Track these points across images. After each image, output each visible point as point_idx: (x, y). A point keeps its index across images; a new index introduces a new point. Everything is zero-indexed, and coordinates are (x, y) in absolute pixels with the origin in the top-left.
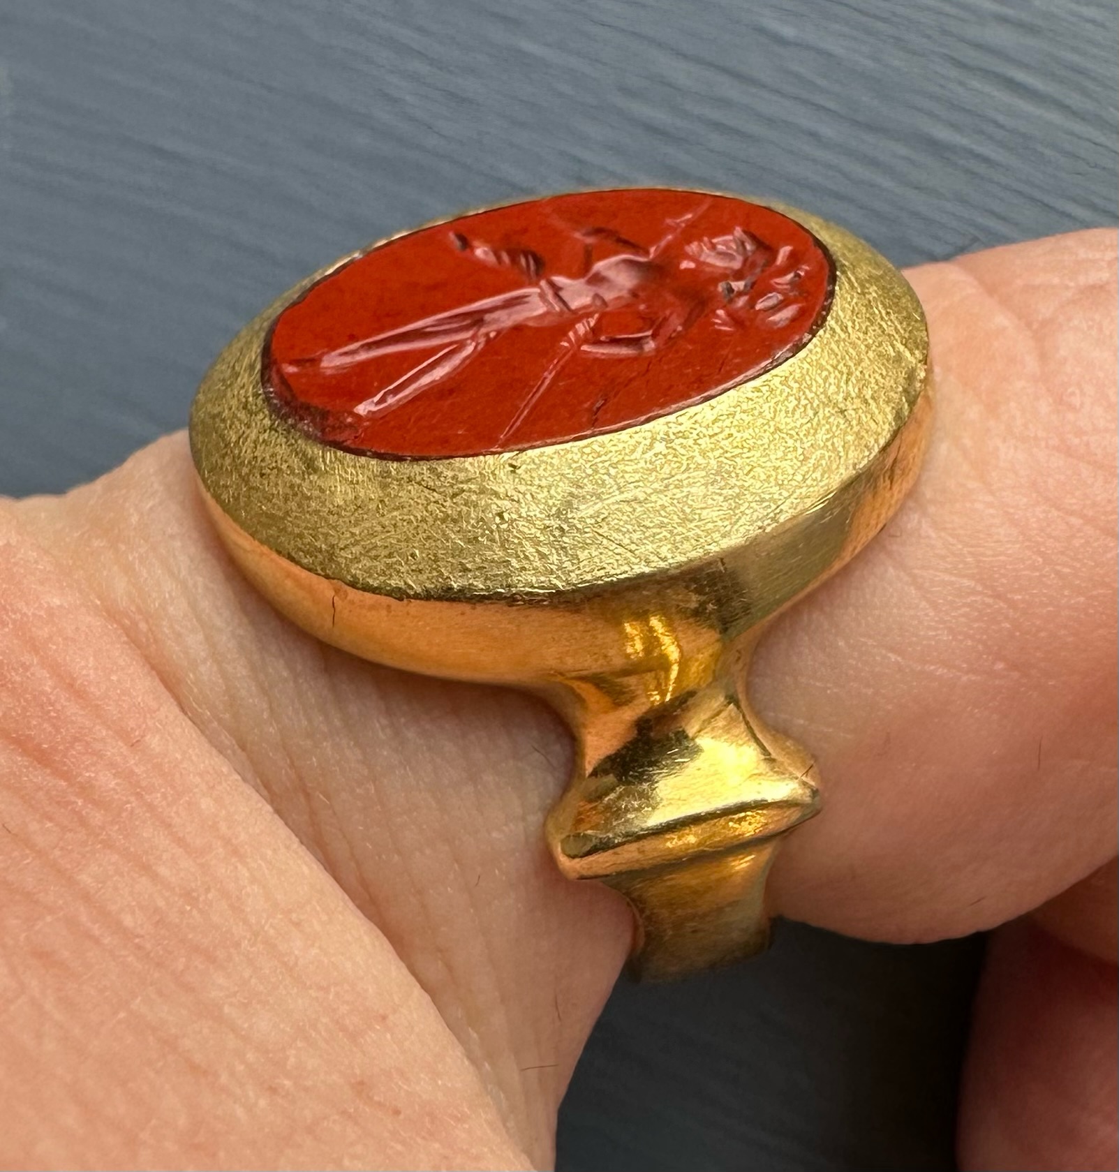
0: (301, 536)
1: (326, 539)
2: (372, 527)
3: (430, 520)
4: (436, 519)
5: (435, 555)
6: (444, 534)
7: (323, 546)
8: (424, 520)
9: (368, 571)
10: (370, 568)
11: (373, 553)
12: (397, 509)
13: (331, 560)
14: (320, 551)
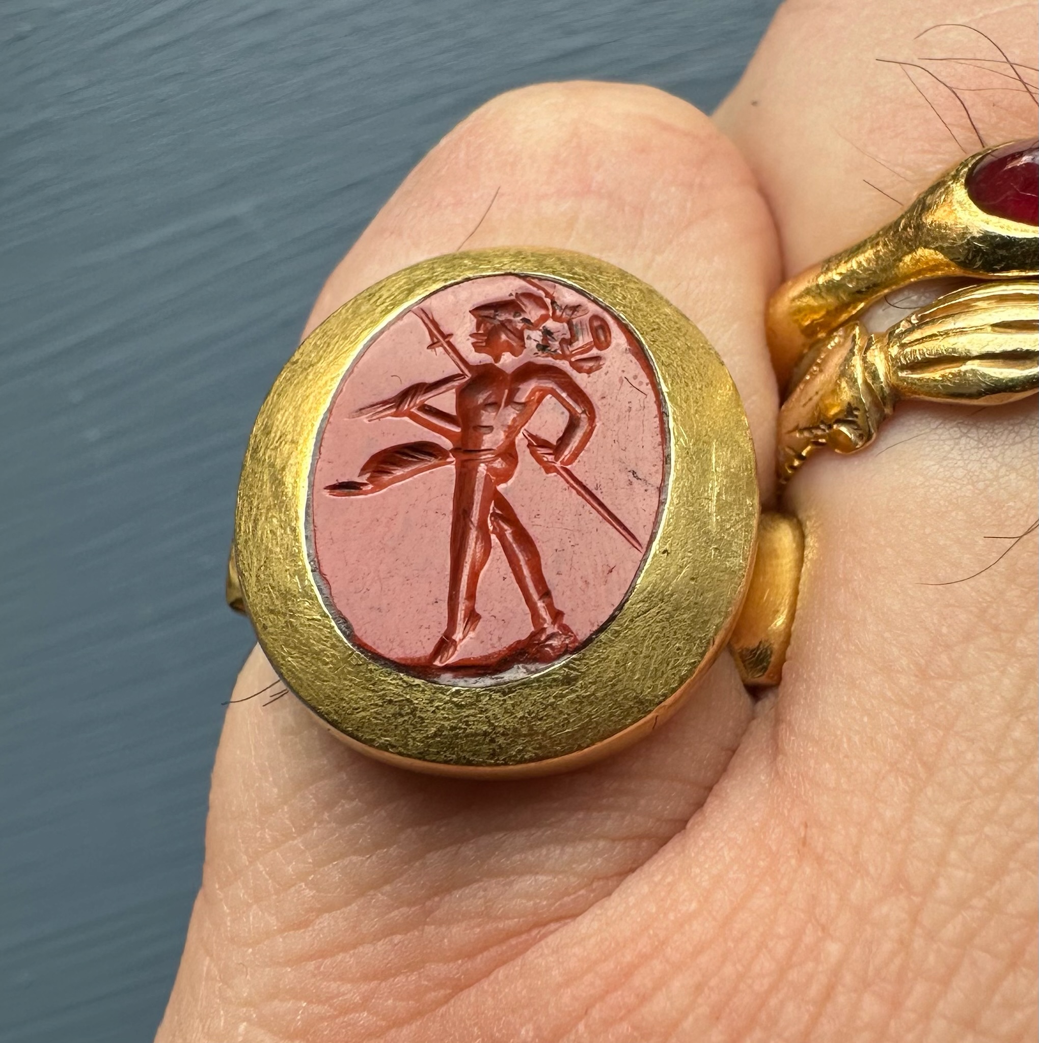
0: (612, 715)
1: (628, 699)
2: (643, 664)
3: (666, 624)
4: (668, 619)
5: (687, 635)
6: (680, 622)
7: (630, 703)
8: (663, 628)
9: (666, 683)
10: (666, 681)
11: (659, 674)
12: (644, 640)
13: (642, 703)
14: (631, 707)
